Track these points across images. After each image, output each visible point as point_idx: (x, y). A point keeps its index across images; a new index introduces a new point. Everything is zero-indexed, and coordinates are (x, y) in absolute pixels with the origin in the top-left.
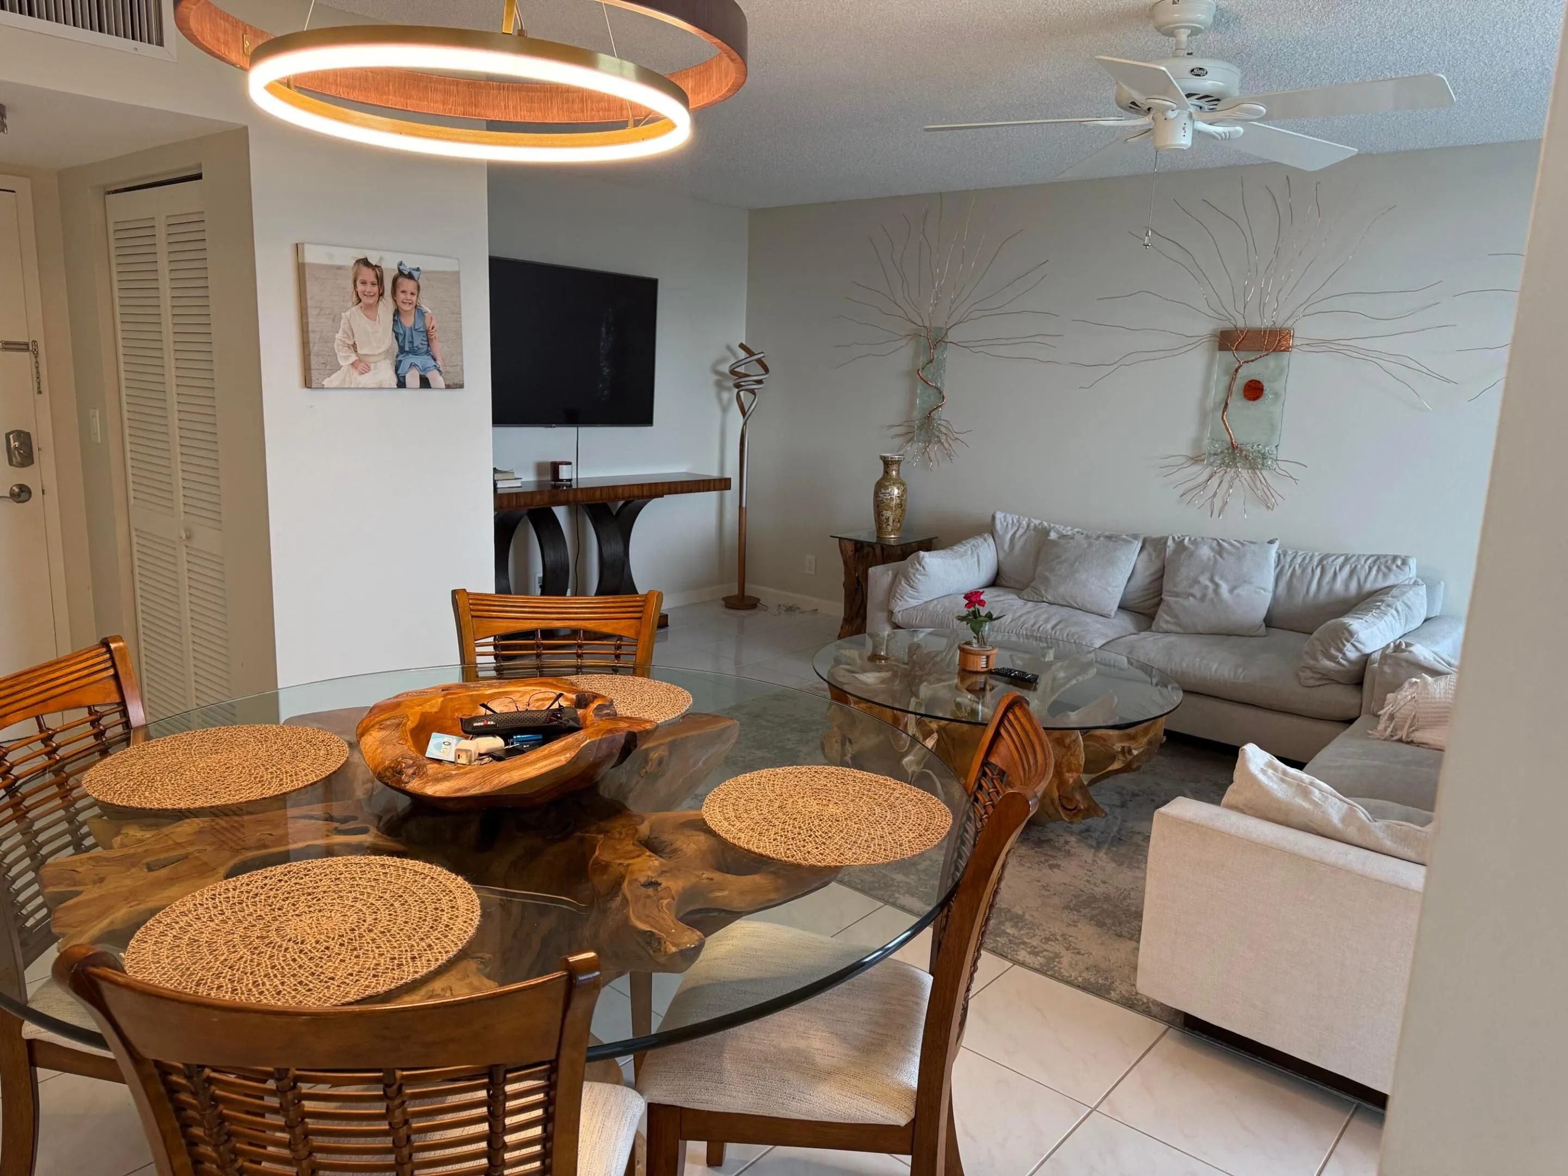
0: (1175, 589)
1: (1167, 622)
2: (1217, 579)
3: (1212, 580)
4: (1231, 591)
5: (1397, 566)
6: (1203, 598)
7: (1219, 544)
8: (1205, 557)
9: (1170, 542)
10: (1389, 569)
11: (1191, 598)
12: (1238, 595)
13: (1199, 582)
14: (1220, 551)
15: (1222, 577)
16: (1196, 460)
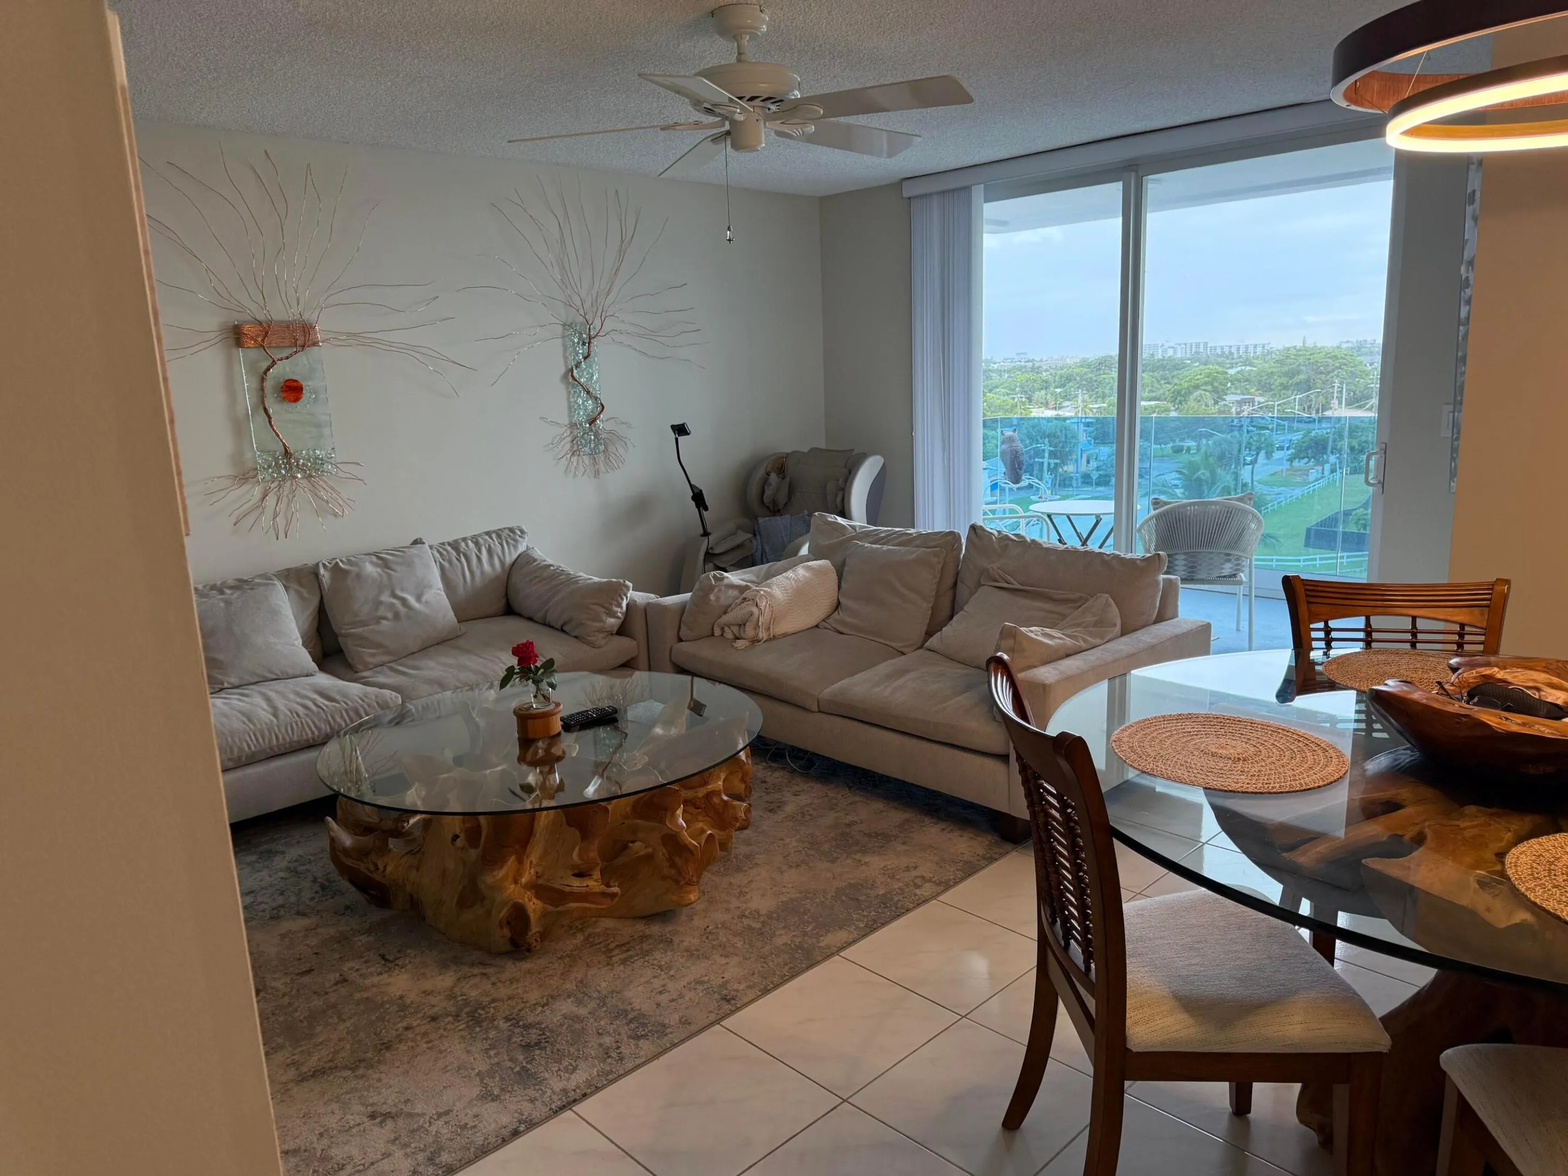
0: (358, 619)
1: (373, 655)
2: (399, 593)
3: (394, 596)
4: (419, 599)
5: (520, 536)
6: (397, 616)
7: (377, 556)
8: (375, 575)
9: (322, 571)
10: (516, 541)
11: (384, 622)
12: (427, 602)
13: (381, 603)
14: (385, 564)
15: (402, 590)
16: (244, 476)
